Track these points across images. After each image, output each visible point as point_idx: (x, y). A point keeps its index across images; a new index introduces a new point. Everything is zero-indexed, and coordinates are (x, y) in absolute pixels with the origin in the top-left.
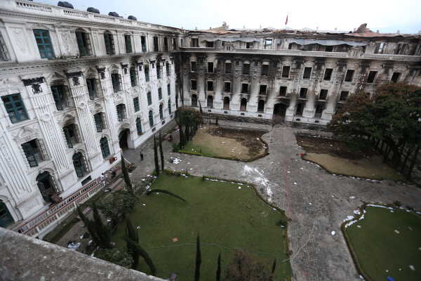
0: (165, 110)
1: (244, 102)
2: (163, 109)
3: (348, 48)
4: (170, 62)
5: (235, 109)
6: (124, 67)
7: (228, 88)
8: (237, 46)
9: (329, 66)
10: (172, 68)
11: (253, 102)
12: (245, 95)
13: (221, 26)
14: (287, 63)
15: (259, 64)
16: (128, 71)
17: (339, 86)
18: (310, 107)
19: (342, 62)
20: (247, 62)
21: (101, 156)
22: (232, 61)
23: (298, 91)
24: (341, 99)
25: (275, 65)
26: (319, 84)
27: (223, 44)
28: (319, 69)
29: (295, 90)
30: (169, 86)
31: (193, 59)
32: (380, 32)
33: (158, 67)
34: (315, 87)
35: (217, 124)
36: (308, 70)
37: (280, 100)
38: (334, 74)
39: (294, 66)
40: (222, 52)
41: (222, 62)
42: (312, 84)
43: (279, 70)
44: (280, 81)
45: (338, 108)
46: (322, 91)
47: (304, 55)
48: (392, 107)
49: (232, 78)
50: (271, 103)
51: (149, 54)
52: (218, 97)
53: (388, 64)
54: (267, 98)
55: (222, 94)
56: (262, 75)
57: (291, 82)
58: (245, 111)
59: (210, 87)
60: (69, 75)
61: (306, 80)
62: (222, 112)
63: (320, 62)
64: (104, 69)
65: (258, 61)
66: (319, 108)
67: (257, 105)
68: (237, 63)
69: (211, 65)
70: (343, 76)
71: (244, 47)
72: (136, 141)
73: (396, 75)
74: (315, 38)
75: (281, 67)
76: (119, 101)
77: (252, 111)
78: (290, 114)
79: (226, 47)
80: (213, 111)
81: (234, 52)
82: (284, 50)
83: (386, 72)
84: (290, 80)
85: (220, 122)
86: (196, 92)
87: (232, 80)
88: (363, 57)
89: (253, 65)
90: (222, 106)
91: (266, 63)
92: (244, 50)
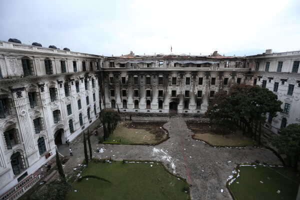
0: (92, 113)
1: (148, 103)
2: (90, 112)
3: (210, 65)
4: (95, 78)
5: (143, 108)
6: (60, 83)
7: (137, 94)
8: (141, 66)
9: (201, 76)
10: (96, 82)
11: (155, 102)
12: (149, 98)
13: (129, 53)
14: (174, 75)
15: (156, 77)
16: (63, 86)
17: (208, 88)
18: (192, 103)
19: (208, 74)
20: (149, 76)
21: (38, 153)
22: (138, 76)
23: (184, 93)
24: (211, 96)
25: (167, 77)
26: (196, 87)
27: (131, 65)
28: (195, 78)
29: (181, 92)
30: (94, 95)
31: (111, 75)
32: (225, 56)
33: (86, 82)
34: (194, 89)
35: (131, 120)
36: (188, 79)
37: (173, 99)
38: (204, 81)
39: (179, 77)
40: (131, 70)
41: (131, 76)
42: (192, 87)
43: (170, 80)
44: (172, 87)
45: (210, 101)
46: (199, 91)
47: (184, 70)
48: (240, 99)
49: (139, 87)
50: (167, 102)
51: (79, 73)
52: (130, 101)
53: (234, 74)
54: (164, 99)
55: (133, 98)
56: (159, 84)
57: (178, 87)
58: (150, 108)
59: (124, 94)
60: (13, 91)
61: (188, 85)
62: (134, 111)
63: (195, 74)
64: (43, 85)
65: (156, 74)
66: (199, 103)
67: (158, 104)
68: (142, 77)
69: (124, 79)
70: (210, 81)
71: (146, 66)
72: (69, 137)
73: (239, 80)
75: (171, 78)
76: (55, 108)
77: (155, 108)
78: (180, 108)
79: (133, 67)
80: (127, 110)
81: (139, 70)
82: (172, 68)
83: (233, 78)
84: (177, 86)
85: (133, 118)
86: (114, 98)
87: (139, 89)
88: (219, 70)
89: (152, 77)
90: (133, 107)
91: (161, 76)
92: (146, 68)
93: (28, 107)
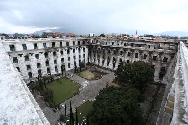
1: (109, 63)
4: (85, 48)
5: (106, 65)
7: (104, 57)
9: (137, 52)
11: (111, 63)
12: (109, 60)
14: (121, 50)
15: (113, 50)
16: (67, 50)
19: (141, 51)
20: (109, 49)
21: (55, 70)
23: (126, 61)
25: (118, 51)
28: (133, 53)
29: (124, 60)
30: (84, 55)
31: (94, 47)
33: (79, 50)
34: (132, 60)
36: (129, 53)
37: (120, 63)
38: (138, 56)
39: (124, 51)
40: (102, 45)
41: (102, 48)
42: (131, 59)
43: (119, 53)
44: (120, 56)
47: (127, 48)
49: (105, 54)
50: (117, 64)
51: (76, 46)
52: (101, 60)
53: (160, 54)
54: (115, 62)
56: (114, 54)
58: (109, 66)
59: (99, 56)
61: (128, 57)
62: (102, 65)
63: (133, 50)
64: (58, 50)
68: (106, 49)
69: (99, 49)
70: (142, 56)
72: (67, 69)
74: (134, 41)
76: (62, 58)
77: (111, 66)
80: (99, 65)
81: (105, 45)
82: (121, 46)
83: (160, 57)
84: (123, 56)
86: (95, 57)
88: (149, 50)
89: (111, 50)
90: (102, 63)
91: (115, 50)
92: (111, 45)
93: (53, 56)
